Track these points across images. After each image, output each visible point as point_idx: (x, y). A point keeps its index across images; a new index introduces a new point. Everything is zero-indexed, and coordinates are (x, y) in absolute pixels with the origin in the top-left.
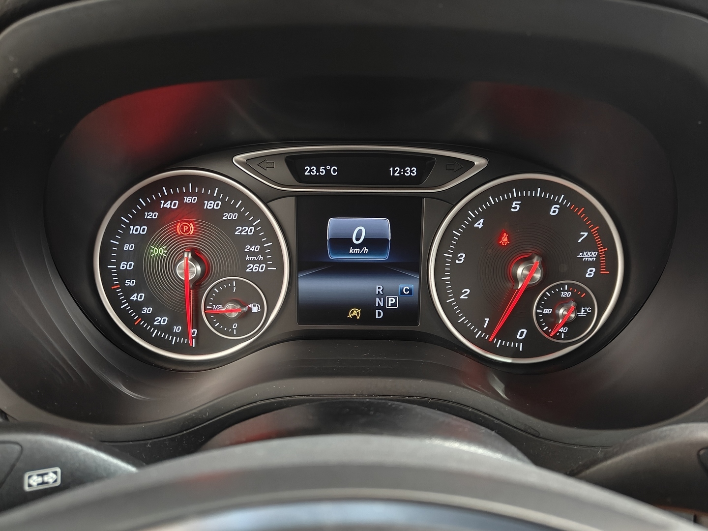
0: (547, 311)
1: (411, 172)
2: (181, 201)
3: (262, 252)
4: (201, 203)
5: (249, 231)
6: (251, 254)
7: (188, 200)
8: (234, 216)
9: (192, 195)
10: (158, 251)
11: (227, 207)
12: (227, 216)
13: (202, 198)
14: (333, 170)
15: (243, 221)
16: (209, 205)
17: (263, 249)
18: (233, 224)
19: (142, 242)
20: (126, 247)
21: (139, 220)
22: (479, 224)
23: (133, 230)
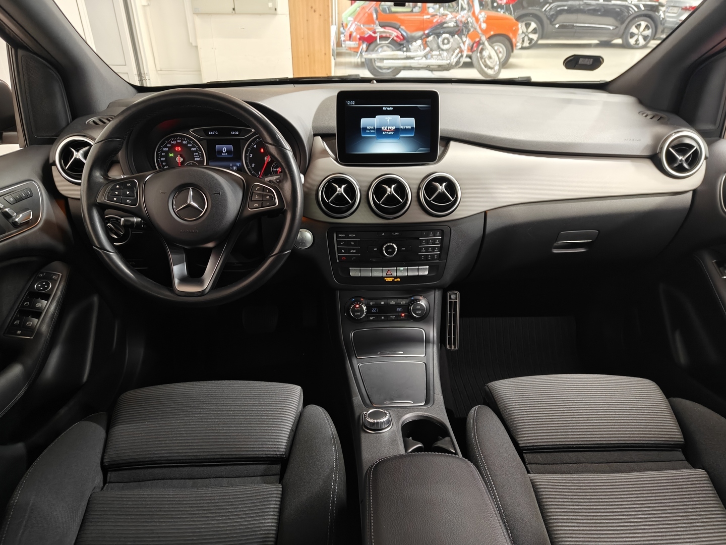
0: (275, 170)
1: (237, 133)
2: (177, 141)
3: (199, 155)
4: (182, 142)
5: (195, 149)
6: (196, 155)
7: (178, 141)
8: (191, 145)
9: (179, 140)
10: (171, 155)
11: (189, 143)
12: (189, 145)
13: (182, 141)
14: (216, 133)
15: (193, 147)
16: (184, 142)
17: (199, 154)
18: (190, 147)
19: (167, 153)
20: (163, 154)
21: (166, 147)
22: (255, 146)
23: (164, 149)
